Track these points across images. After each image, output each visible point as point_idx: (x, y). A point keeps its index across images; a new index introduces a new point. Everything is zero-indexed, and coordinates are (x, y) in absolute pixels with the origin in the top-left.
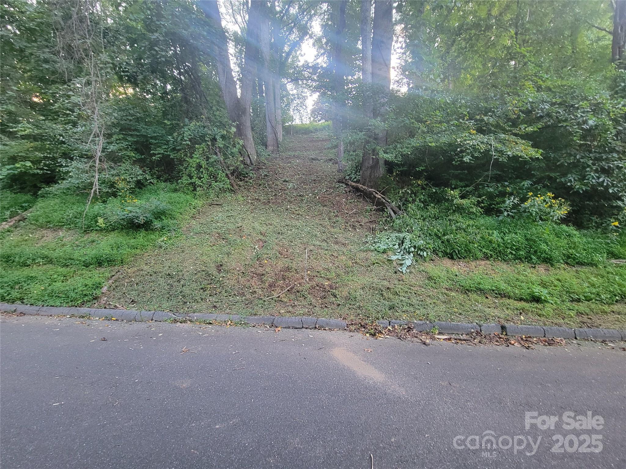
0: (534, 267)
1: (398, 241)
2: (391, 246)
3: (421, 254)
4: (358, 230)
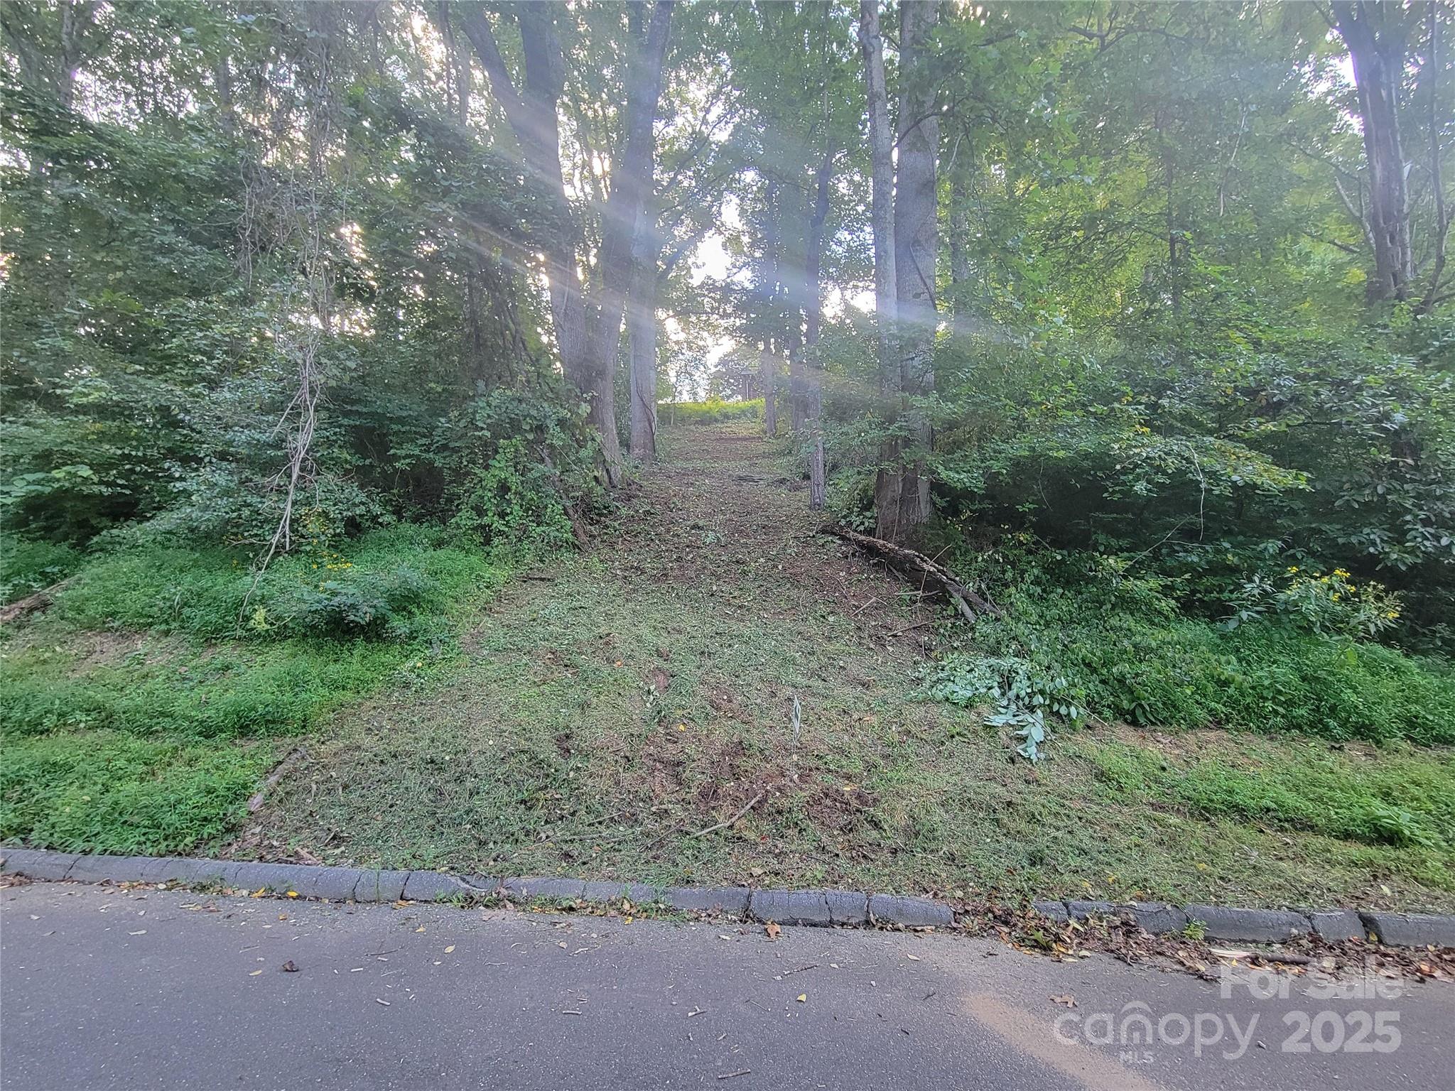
0: (1340, 749)
1: (997, 678)
2: (983, 690)
3: (1063, 711)
4: (890, 649)
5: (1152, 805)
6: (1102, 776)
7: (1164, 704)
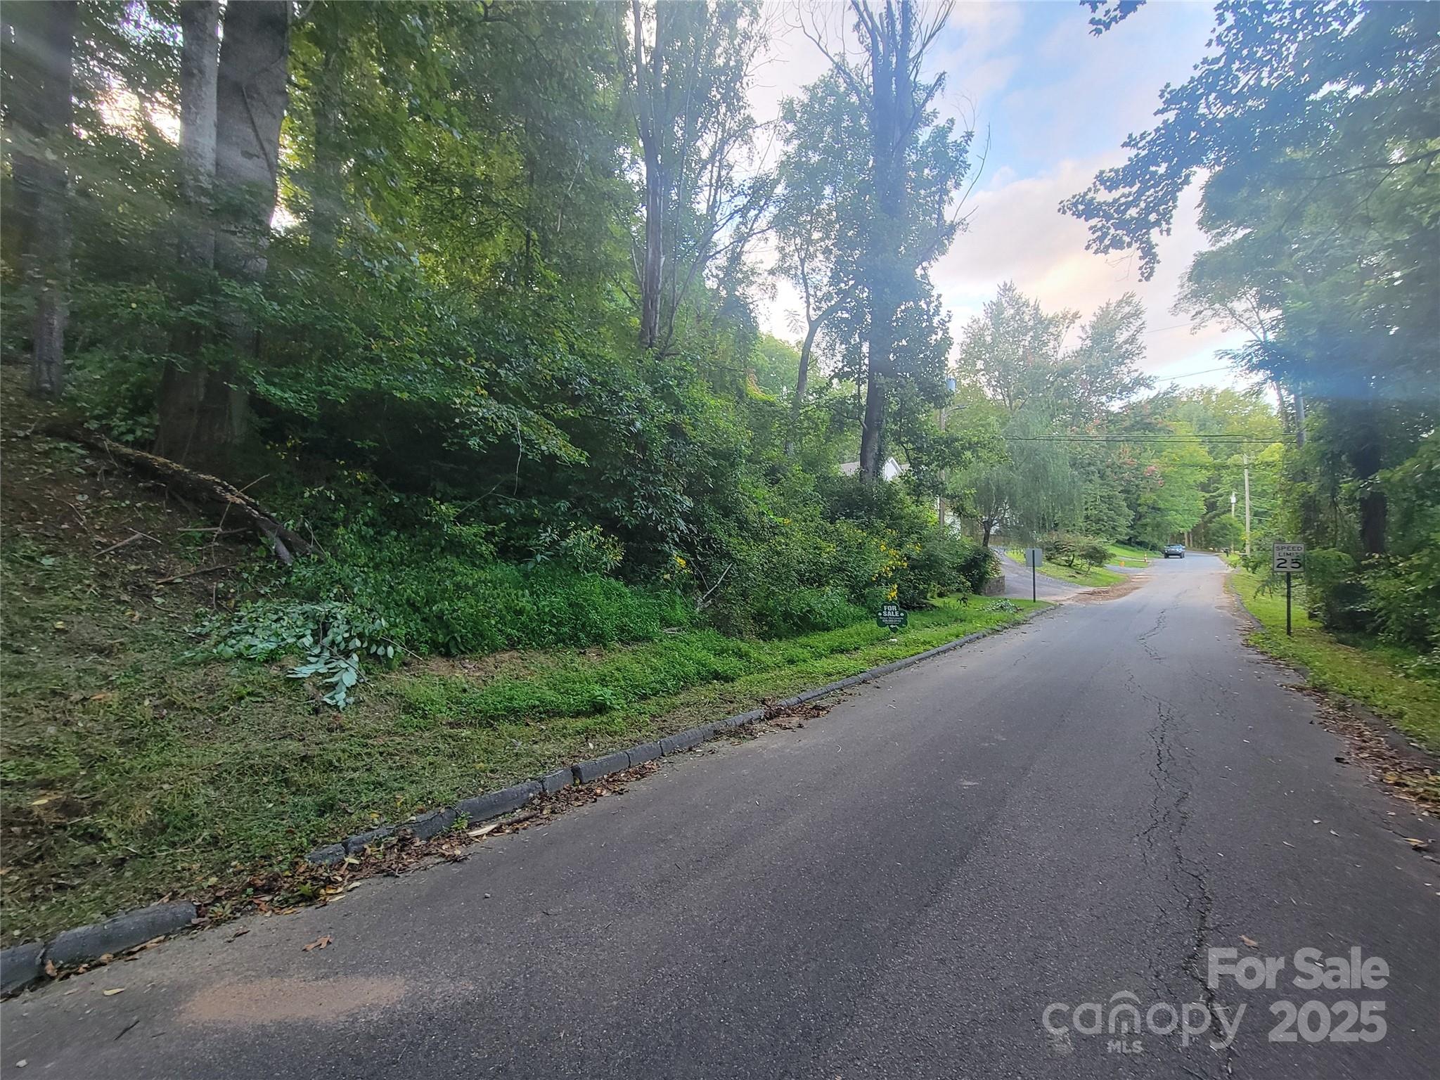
0: (584, 653)
1: (311, 625)
2: (291, 640)
3: (381, 651)
4: (159, 600)
5: (450, 724)
6: (409, 708)
7: (474, 634)
